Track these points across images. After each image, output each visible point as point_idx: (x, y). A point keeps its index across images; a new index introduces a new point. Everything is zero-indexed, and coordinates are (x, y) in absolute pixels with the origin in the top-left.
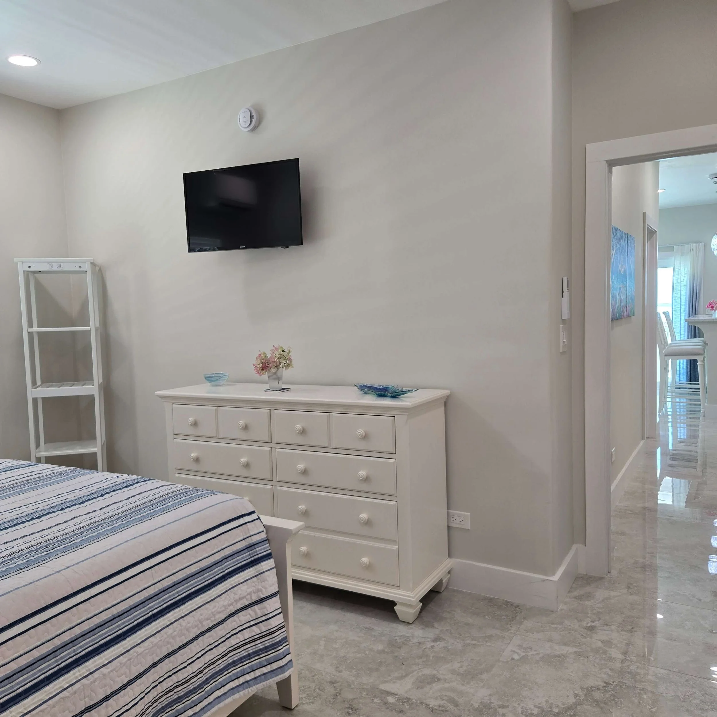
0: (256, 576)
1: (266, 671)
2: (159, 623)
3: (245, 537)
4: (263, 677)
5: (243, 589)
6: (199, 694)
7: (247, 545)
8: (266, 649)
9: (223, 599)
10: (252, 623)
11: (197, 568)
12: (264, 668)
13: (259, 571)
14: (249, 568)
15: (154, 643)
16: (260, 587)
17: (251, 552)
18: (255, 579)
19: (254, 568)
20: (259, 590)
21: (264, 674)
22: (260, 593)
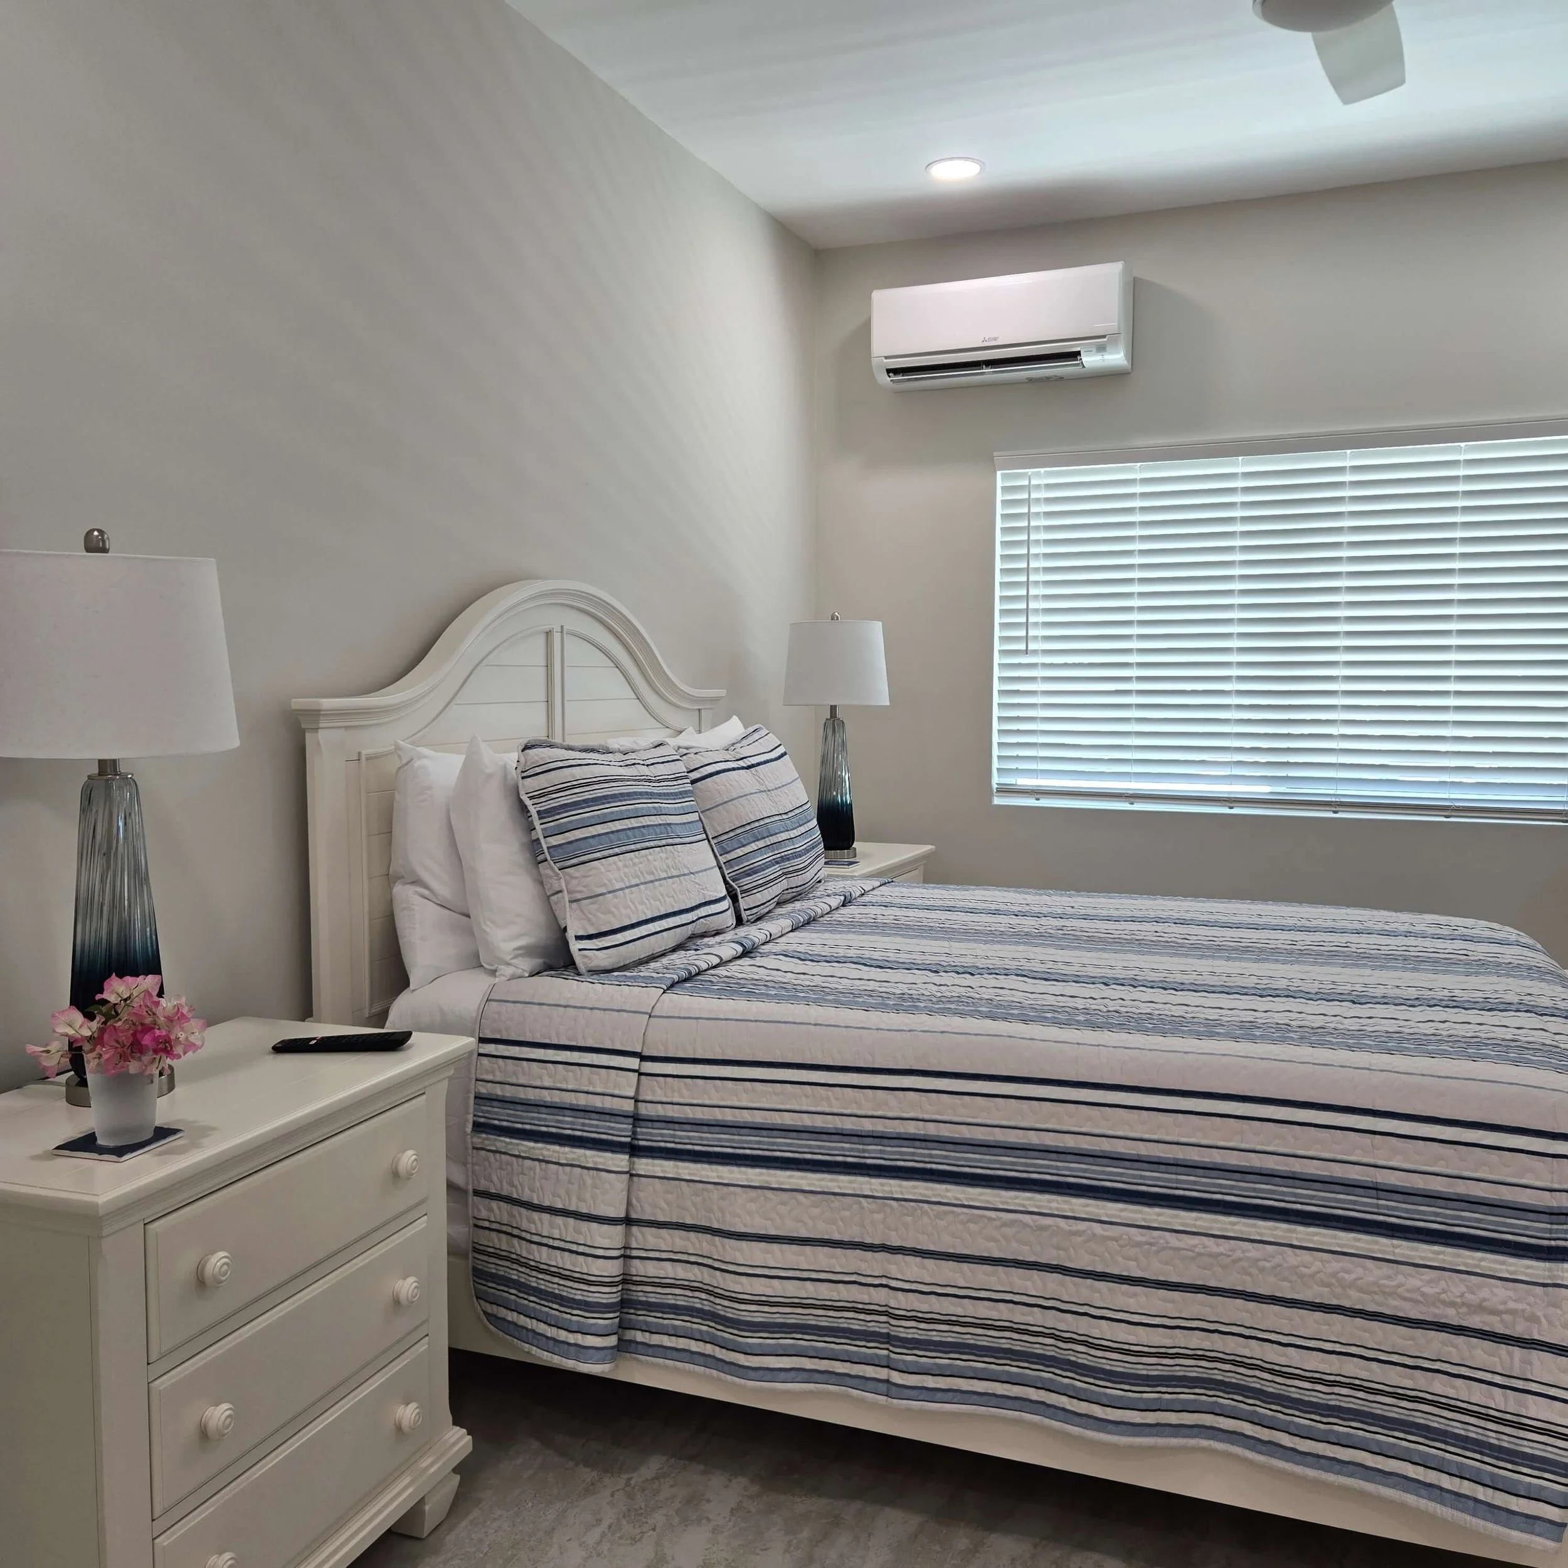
0: (1544, 1285)
1: (1481, 1497)
2: (1234, 1224)
3: (1556, 1186)
4: (1471, 1504)
5: (1498, 1294)
6: (1233, 1400)
7: (1552, 1207)
8: (1499, 1452)
9: (1426, 1277)
10: (1498, 1379)
11: (1368, 1176)
12: (1480, 1488)
13: (1555, 1277)
14: (1538, 1259)
15: (1207, 1249)
16: (1540, 1314)
17: (1555, 1227)
18: (1539, 1290)
19: (1548, 1265)
20: (1533, 1319)
21: (1476, 1500)
22: (1536, 1325)
